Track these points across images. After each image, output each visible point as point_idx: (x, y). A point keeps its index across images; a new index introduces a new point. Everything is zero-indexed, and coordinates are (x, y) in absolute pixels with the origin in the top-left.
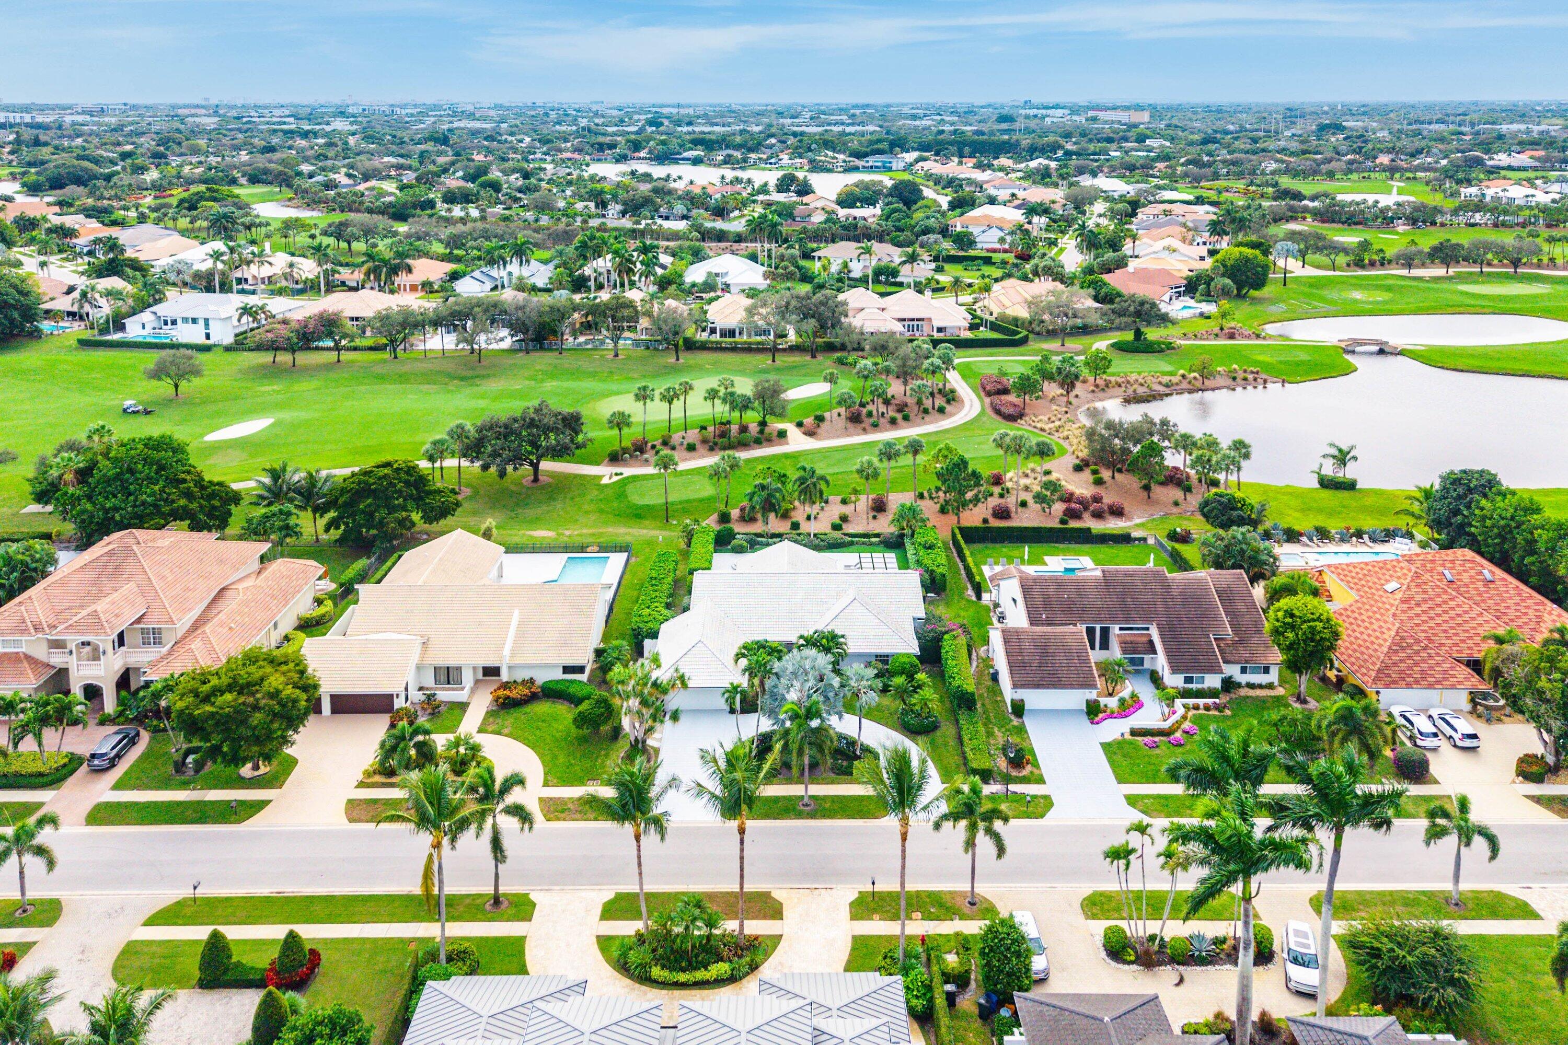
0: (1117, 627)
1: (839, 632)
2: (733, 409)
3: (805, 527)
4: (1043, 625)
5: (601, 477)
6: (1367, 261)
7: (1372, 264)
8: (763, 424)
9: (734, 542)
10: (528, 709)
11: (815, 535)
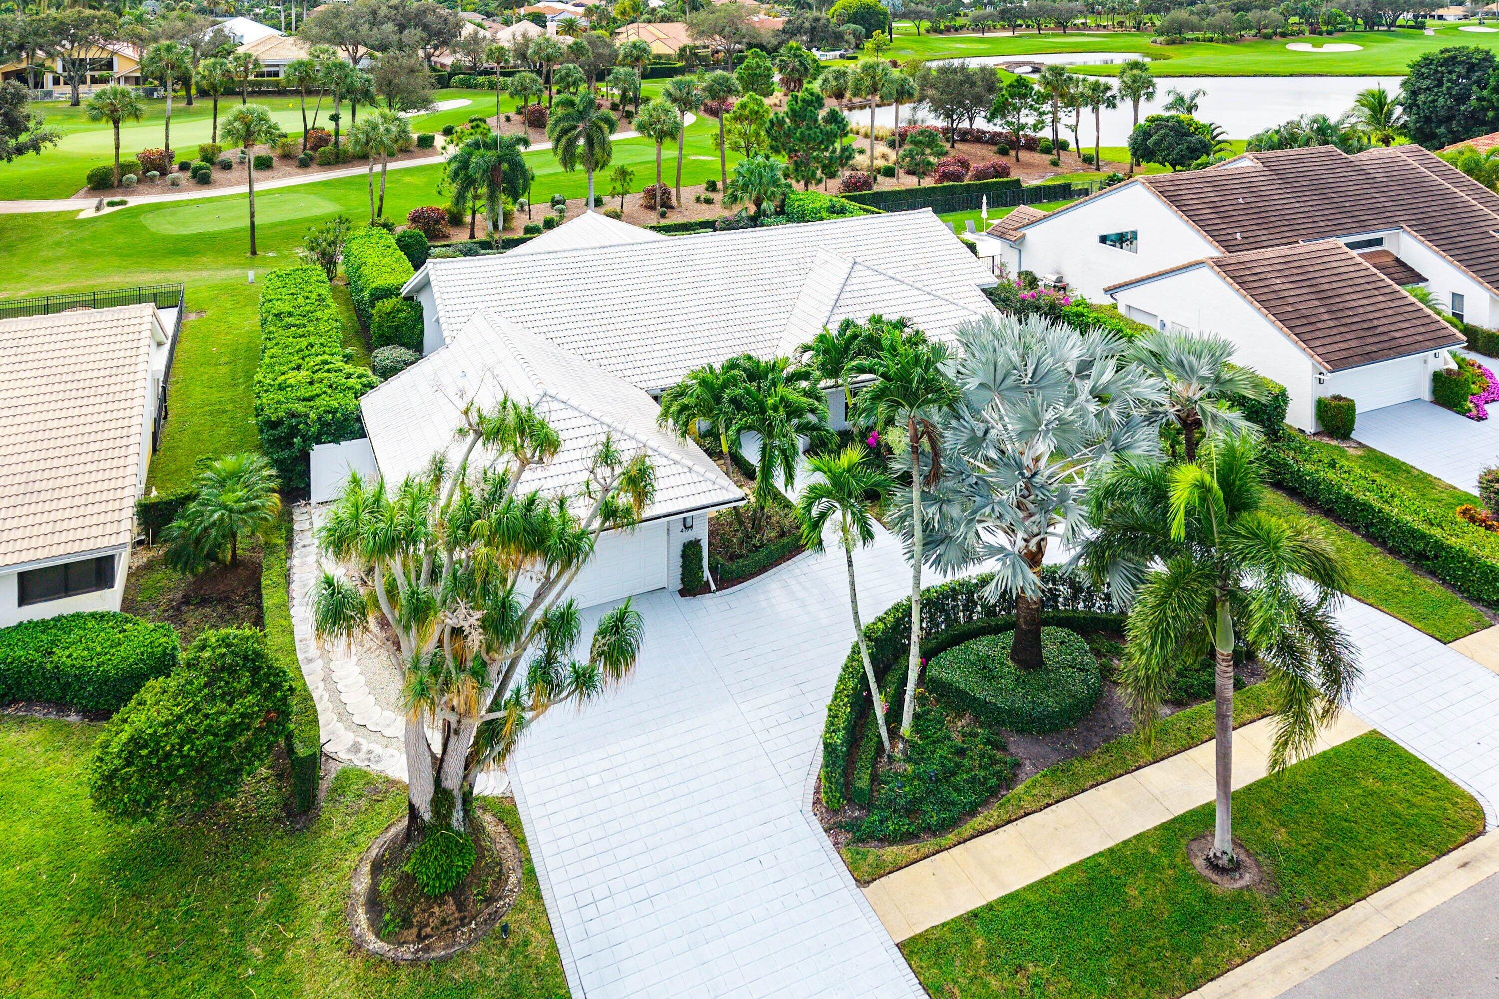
5: (79, 211)
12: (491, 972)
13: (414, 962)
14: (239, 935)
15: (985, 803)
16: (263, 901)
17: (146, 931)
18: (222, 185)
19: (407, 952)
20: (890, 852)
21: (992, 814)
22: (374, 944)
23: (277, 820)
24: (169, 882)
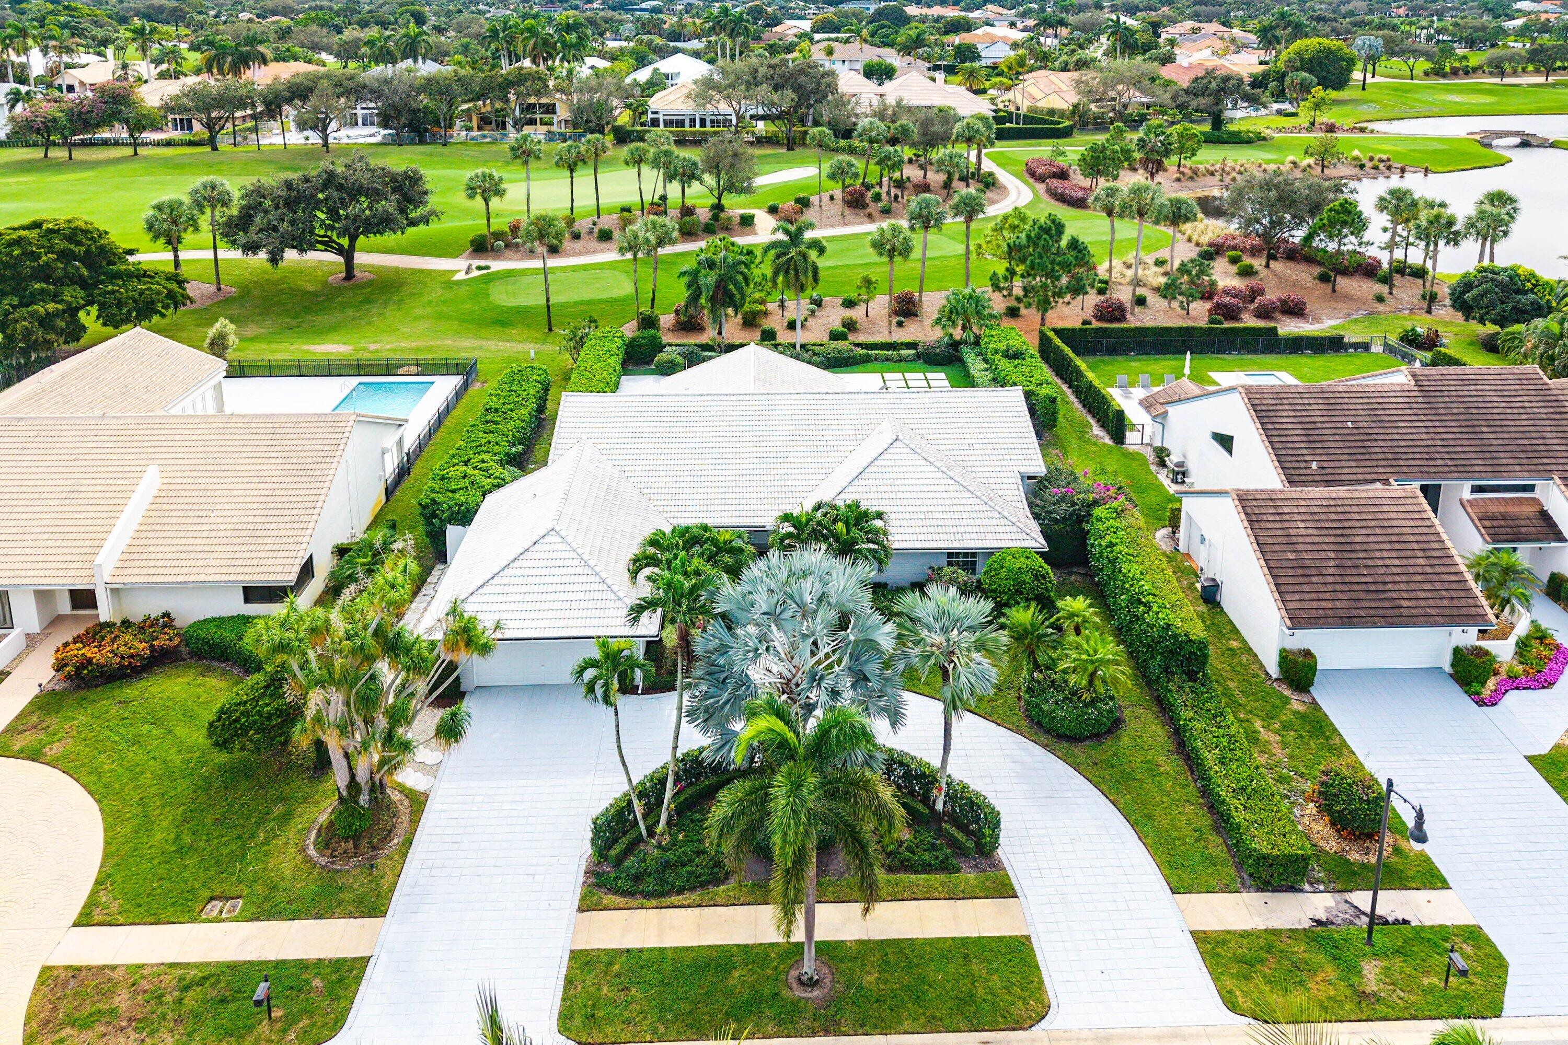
0: (1467, 485)
1: (869, 504)
2: (669, 178)
3: (784, 337)
4: (1316, 483)
5: (455, 272)
6: (1447, 69)
7: (1455, 72)
8: (718, 208)
9: (659, 357)
10: (132, 691)
11: (803, 346)
12: (356, 886)
13: (323, 867)
14: (258, 825)
15: (692, 889)
16: (278, 810)
17: (222, 807)
18: (568, 255)
19: (323, 861)
20: (609, 899)
21: (694, 897)
22: (312, 852)
23: (308, 769)
24: (243, 785)
